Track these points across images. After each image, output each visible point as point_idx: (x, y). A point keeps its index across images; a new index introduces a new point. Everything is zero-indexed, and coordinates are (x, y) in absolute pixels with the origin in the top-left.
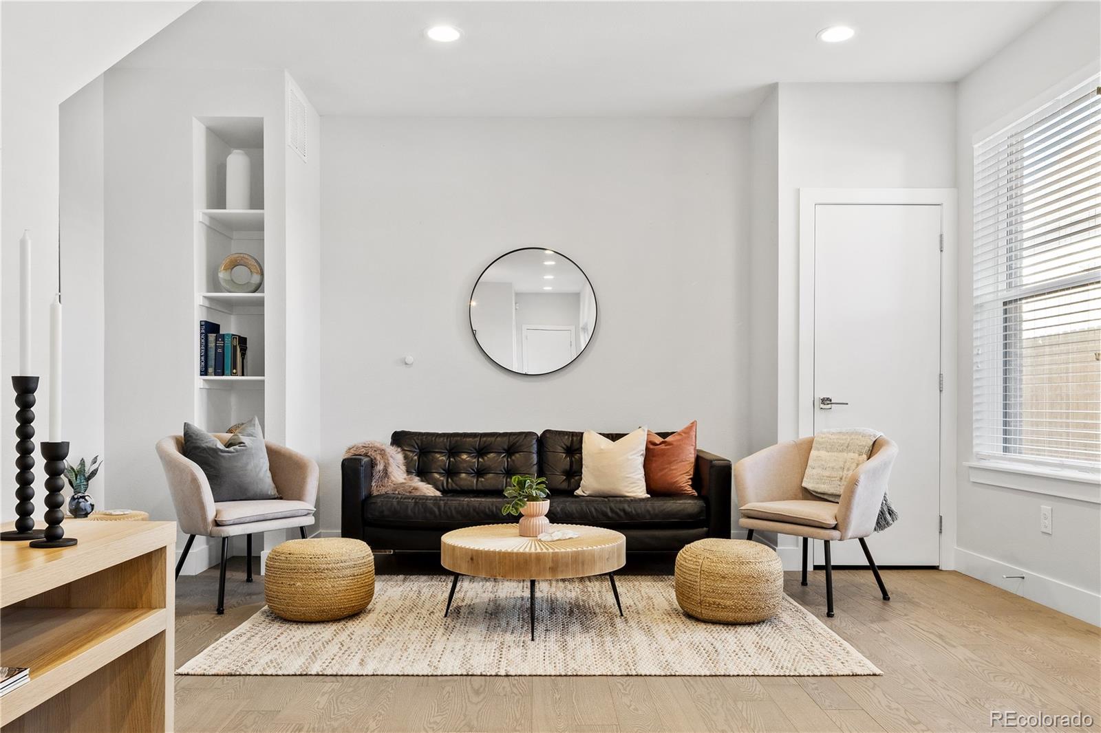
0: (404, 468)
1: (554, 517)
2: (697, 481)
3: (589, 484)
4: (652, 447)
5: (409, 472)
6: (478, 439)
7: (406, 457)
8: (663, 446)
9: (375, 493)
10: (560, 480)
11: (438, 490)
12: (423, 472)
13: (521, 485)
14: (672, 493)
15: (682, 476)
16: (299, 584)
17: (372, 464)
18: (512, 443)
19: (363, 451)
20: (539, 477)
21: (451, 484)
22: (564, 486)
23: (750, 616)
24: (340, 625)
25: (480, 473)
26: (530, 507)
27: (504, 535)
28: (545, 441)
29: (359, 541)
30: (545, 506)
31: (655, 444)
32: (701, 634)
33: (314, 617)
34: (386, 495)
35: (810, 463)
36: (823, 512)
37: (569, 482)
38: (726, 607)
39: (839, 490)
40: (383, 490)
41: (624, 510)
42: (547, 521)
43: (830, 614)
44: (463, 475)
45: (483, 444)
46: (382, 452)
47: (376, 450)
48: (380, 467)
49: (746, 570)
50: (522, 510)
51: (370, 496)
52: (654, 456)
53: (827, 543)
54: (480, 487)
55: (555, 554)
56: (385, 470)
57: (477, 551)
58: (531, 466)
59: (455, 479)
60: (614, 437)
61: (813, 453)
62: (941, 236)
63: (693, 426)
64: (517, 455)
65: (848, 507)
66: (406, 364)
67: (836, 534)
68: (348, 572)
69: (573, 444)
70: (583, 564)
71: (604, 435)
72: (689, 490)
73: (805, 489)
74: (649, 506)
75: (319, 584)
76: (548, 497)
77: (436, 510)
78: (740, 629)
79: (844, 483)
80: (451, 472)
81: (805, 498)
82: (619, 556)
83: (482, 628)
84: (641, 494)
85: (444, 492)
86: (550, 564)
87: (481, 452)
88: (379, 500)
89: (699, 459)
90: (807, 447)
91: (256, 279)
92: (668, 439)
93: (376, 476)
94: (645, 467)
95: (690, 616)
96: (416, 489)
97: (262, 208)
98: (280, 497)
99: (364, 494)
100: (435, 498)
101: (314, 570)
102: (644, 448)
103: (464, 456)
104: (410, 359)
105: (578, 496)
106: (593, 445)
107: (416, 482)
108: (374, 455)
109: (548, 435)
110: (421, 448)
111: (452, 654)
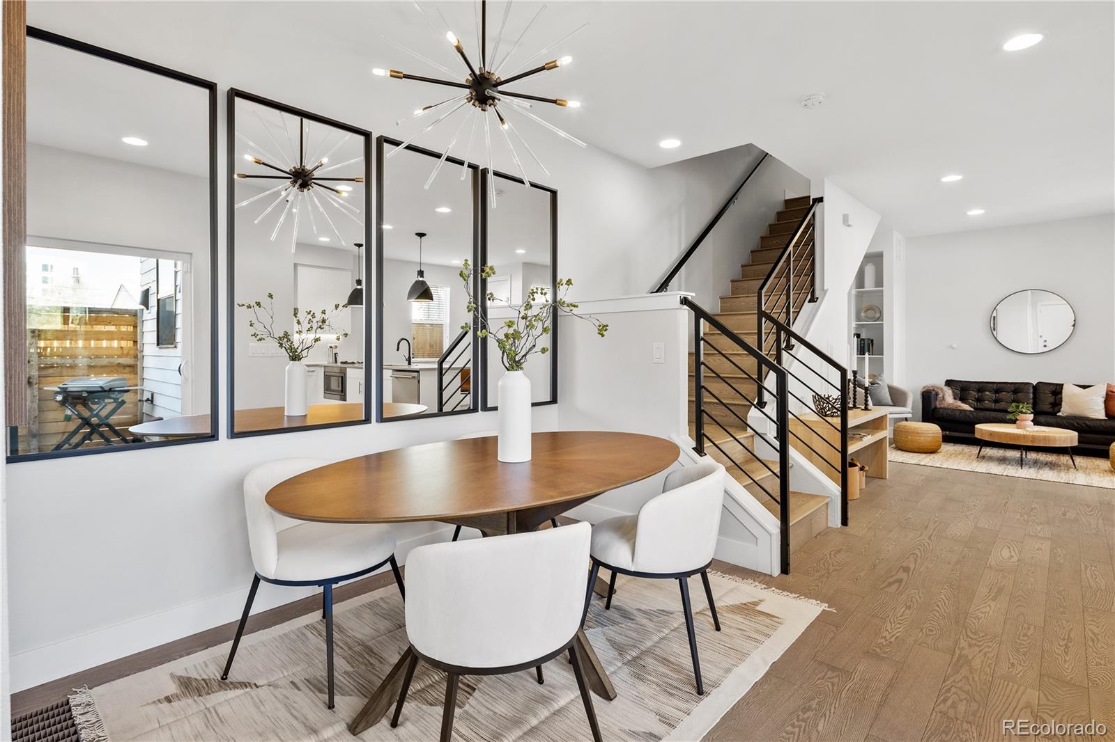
0: (952, 397)
1: (1036, 422)
3: (1066, 410)
4: (1110, 393)
5: (955, 399)
6: (995, 385)
7: (953, 392)
9: (939, 407)
10: (1047, 407)
11: (972, 407)
12: (963, 400)
13: (1018, 407)
17: (937, 394)
18: (1017, 390)
19: (932, 388)
20: (1030, 404)
21: (980, 405)
22: (1050, 410)
24: (928, 455)
25: (996, 401)
26: (1020, 416)
27: (1008, 427)
28: (1037, 388)
29: (935, 425)
30: (1032, 416)
31: (1113, 392)
33: (917, 451)
34: (944, 408)
37: (1054, 409)
40: (942, 406)
41: (1083, 424)
42: (1032, 423)
44: (987, 402)
45: (999, 388)
46: (941, 389)
47: (938, 388)
48: (941, 396)
50: (1018, 418)
51: (936, 408)
52: (1112, 398)
54: (996, 408)
55: (1033, 435)
56: (943, 397)
57: (993, 432)
58: (1029, 399)
59: (982, 403)
60: (1084, 387)
64: (1020, 393)
66: (953, 348)
68: (931, 435)
69: (1057, 389)
70: (1050, 440)
71: (1077, 386)
74: (1102, 423)
75: (918, 438)
76: (1032, 413)
77: (971, 416)
80: (979, 400)
82: (1072, 440)
83: (997, 463)
84: (1101, 417)
85: (975, 408)
86: (1030, 439)
87: (997, 391)
88: (941, 411)
91: (878, 315)
93: (939, 399)
94: (1105, 403)
96: (960, 406)
97: (882, 286)
98: (895, 405)
99: (933, 407)
100: (970, 411)
101: (916, 433)
102: (1105, 393)
103: (987, 393)
104: (955, 346)
105: (1058, 416)
106: (1070, 390)
107: (959, 403)
108: (937, 390)
109: (1040, 384)
110: (961, 389)
111: (982, 467)
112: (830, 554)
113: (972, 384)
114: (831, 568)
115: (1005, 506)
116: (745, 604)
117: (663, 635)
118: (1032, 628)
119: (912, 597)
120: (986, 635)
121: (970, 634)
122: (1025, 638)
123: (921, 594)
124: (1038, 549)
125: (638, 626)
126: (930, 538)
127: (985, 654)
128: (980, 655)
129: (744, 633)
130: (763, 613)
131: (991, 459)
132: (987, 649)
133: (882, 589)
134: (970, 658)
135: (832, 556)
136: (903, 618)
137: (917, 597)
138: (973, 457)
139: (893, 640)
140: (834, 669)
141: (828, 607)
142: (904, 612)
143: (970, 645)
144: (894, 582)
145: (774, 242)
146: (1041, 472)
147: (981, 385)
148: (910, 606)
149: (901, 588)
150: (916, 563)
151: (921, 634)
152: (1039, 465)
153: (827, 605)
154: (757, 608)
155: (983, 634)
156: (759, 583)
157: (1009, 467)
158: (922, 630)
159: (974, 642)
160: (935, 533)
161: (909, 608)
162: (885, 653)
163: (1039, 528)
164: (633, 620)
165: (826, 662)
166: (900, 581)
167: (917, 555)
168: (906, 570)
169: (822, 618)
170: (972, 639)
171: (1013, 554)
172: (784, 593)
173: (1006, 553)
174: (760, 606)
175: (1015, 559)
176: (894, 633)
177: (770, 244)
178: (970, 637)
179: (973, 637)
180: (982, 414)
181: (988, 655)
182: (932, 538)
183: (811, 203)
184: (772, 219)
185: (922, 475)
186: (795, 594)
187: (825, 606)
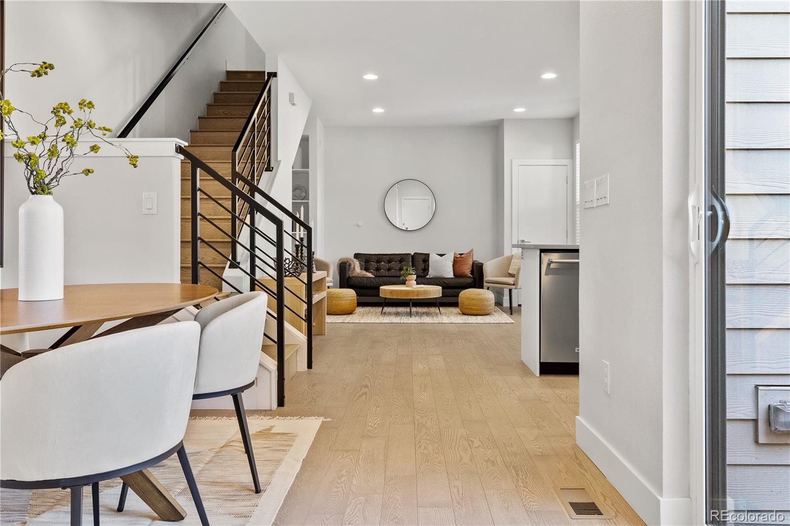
0: (359, 267)
1: (418, 282)
2: (472, 272)
3: (432, 273)
4: (456, 259)
5: (361, 269)
6: (388, 256)
7: (360, 263)
8: (460, 259)
9: (351, 276)
10: (421, 273)
11: (373, 275)
12: (367, 270)
13: (407, 270)
14: (463, 276)
15: (467, 271)
16: (334, 302)
17: (350, 265)
18: (402, 258)
19: (345, 260)
20: (412, 267)
21: (378, 274)
22: (422, 274)
23: (482, 312)
25: (389, 270)
27: (402, 287)
28: (415, 257)
29: (351, 290)
30: (415, 277)
31: (457, 258)
32: (465, 317)
33: (339, 313)
34: (355, 277)
35: (512, 264)
36: (511, 280)
37: (424, 274)
38: (474, 309)
39: (515, 273)
40: (354, 275)
41: (444, 282)
42: (415, 282)
43: (511, 314)
44: (382, 270)
45: (390, 258)
46: (352, 261)
48: (352, 266)
49: (480, 297)
50: (407, 278)
51: (349, 277)
52: (457, 262)
53: (510, 291)
54: (390, 274)
55: (418, 290)
56: (354, 267)
58: (410, 264)
59: (380, 272)
60: (441, 255)
61: (513, 260)
62: (567, 177)
63: (472, 251)
64: (404, 263)
65: (517, 278)
66: (359, 226)
67: (514, 287)
68: (349, 298)
69: (426, 258)
70: (427, 294)
71: (438, 255)
72: (470, 275)
73: (509, 273)
74: (453, 280)
76: (415, 275)
77: (375, 281)
78: (478, 316)
79: (516, 270)
80: (378, 269)
81: (509, 277)
82: (439, 293)
83: (395, 316)
84: (451, 277)
85: (375, 276)
86: (416, 294)
87: (389, 261)
88: (353, 278)
89: (473, 263)
90: (510, 258)
91: (304, 194)
92: (462, 256)
93: (351, 270)
94: (453, 266)
95: (464, 314)
96: (365, 275)
97: (308, 168)
99: (347, 275)
100: (373, 278)
101: (338, 297)
102: (453, 259)
103: (383, 263)
104: (360, 224)
105: (427, 278)
106: (434, 258)
107: (364, 272)
108: (350, 261)
109: (416, 255)
110: (366, 260)
111: (386, 320)
112: (309, 388)
113: (373, 257)
114: (315, 396)
115: (409, 340)
116: (260, 432)
117: (200, 469)
118: (450, 400)
119: (377, 401)
120: (428, 410)
121: (419, 412)
122: (449, 406)
123: (382, 398)
124: (437, 361)
125: (172, 469)
126: (372, 366)
127: (431, 419)
128: (429, 420)
129: (271, 449)
130: (278, 434)
131: (390, 314)
132: (431, 417)
133: (356, 400)
134: (424, 423)
135: (311, 389)
136: (376, 413)
137: (380, 399)
138: (378, 314)
139: (376, 426)
140: (347, 451)
141: (325, 419)
142: (376, 410)
143: (422, 417)
144: (362, 395)
145: (221, 111)
146: (422, 318)
147: (379, 257)
148: (378, 405)
149: (368, 397)
150: (370, 381)
151: (391, 419)
152: (420, 314)
153: (323, 418)
154: (272, 432)
155: (426, 410)
156: (264, 416)
157: (403, 317)
158: (391, 416)
159: (423, 415)
160: (374, 363)
161: (378, 406)
162: (375, 433)
163: (433, 349)
164: (164, 466)
165: (340, 449)
166: (365, 393)
167: (369, 378)
168: (366, 386)
169: (323, 426)
170: (421, 414)
171: (425, 366)
172: (287, 418)
173: (421, 366)
174: (273, 430)
175: (427, 368)
176: (375, 422)
177: (217, 113)
178: (420, 413)
179: (421, 412)
180: (381, 279)
181: (433, 419)
182: (374, 366)
183: (266, 78)
184: (215, 88)
185: (350, 329)
186: (296, 416)
187: (322, 419)
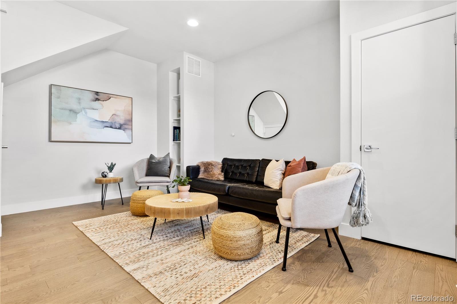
10: (262, 178)
12: (226, 172)
25: (240, 173)
28: (261, 163)
52: (287, 171)
58: (255, 172)
84: (275, 187)
94: (283, 175)
102: (283, 167)
104: (233, 134)
109: (263, 161)
110: (228, 164)
